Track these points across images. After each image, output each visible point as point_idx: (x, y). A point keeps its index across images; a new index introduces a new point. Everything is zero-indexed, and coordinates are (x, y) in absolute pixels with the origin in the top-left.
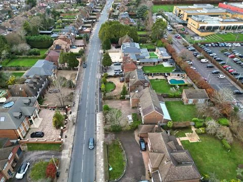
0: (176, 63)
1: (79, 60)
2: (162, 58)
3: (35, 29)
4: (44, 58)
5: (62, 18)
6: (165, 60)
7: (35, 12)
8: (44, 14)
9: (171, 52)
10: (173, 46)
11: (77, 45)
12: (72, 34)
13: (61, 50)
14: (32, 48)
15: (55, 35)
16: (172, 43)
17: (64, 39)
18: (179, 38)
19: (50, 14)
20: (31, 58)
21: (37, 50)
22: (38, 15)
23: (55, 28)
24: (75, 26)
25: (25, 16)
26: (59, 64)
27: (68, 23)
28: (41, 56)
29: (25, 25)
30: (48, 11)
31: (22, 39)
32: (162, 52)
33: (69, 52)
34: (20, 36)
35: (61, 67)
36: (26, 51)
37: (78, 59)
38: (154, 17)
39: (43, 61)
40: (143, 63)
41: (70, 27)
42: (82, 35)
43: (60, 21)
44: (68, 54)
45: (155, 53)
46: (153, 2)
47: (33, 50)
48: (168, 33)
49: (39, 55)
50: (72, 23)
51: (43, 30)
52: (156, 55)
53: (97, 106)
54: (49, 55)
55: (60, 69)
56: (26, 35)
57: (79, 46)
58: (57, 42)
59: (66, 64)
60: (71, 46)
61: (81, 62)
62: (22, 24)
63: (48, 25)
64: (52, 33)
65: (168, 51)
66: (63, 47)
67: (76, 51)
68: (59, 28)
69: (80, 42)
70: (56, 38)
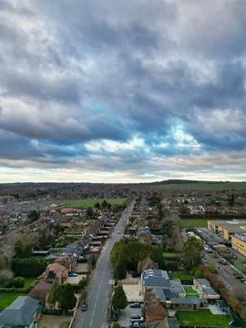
0: (231, 308)
1: (78, 296)
2: (205, 296)
3: (28, 248)
4: (27, 292)
5: (65, 234)
6: (212, 301)
7: (34, 226)
8: (45, 230)
9: (218, 288)
10: (220, 278)
11: (78, 271)
12: (75, 255)
13: (54, 280)
14: (16, 276)
15: (52, 256)
16: (216, 272)
17: (63, 263)
18: (225, 264)
19: (53, 229)
20: (8, 292)
21: (22, 279)
22: (37, 231)
23: (54, 246)
24: (80, 244)
25: (22, 232)
26: (47, 304)
27: (72, 240)
28: (24, 289)
29: (19, 243)
30: (51, 226)
31: (7, 263)
32: (204, 286)
33: (65, 283)
34: (6, 259)
35: (49, 308)
36: (7, 280)
37: (76, 295)
38: (184, 234)
39: (26, 297)
40: (177, 305)
41: (73, 246)
42: (88, 257)
43: (62, 237)
44: (63, 287)
45: (194, 288)
46: (180, 216)
47: (16, 279)
48: (207, 256)
49: (22, 286)
50: (76, 240)
51: (38, 250)
52: (196, 292)
54: (37, 287)
55: (45, 313)
56: (14, 257)
57: (80, 273)
58: (51, 267)
59: (57, 303)
60: (69, 273)
61: (81, 299)
62: (15, 241)
63: (45, 243)
64: (49, 254)
65: (212, 285)
66: (59, 275)
67: (75, 280)
68: (59, 247)
69: (84, 267)
70: (52, 261)
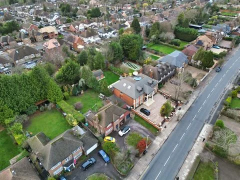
1: (216, 62)
3: (187, 21)
4: (181, 50)
5: (219, 14)
7: (194, 5)
8: (203, 8)
11: (221, 46)
12: (222, 33)
13: (200, 47)
14: (175, 38)
15: (203, 30)
17: (211, 37)
19: (209, 9)
20: (171, 47)
21: (179, 41)
22: (196, 8)
23: (206, 23)
24: (230, 25)
25: (185, 8)
26: (192, 60)
27: (224, 20)
28: (179, 47)
29: (181, 16)
30: (208, 6)
31: (171, 29)
33: (209, 51)
34: (171, 26)
35: (193, 63)
36: (170, 39)
37: (214, 61)
39: (180, 52)
41: (224, 25)
42: (234, 37)
43: (216, 17)
44: (206, 53)
47: (176, 40)
49: (179, 46)
50: (228, 21)
51: (194, 23)
53: (210, 117)
54: (188, 48)
55: (191, 65)
56: (177, 26)
57: (222, 48)
58: (200, 38)
59: (199, 62)
60: (214, 45)
61: (217, 64)
62: (178, 15)
63: (201, 19)
64: (201, 28)
66: (205, 44)
67: (217, 51)
68: (211, 24)
69: (227, 44)
70: (202, 34)
